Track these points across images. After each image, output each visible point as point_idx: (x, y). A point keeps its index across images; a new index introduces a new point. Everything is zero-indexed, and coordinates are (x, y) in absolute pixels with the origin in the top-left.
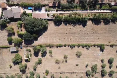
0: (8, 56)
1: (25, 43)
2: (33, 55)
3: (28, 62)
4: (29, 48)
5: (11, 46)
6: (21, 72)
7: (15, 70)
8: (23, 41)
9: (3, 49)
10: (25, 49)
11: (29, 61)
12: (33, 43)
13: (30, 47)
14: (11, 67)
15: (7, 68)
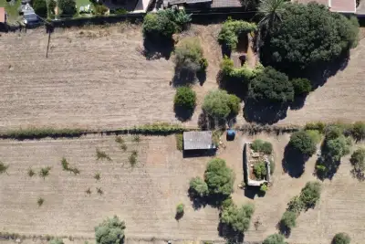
0: (171, 168)
1: (248, 117)
2: (279, 167)
3: (256, 197)
4: (263, 138)
5: (186, 125)
6: (222, 239)
7: (195, 228)
8: (242, 105)
9: (149, 137)
10: (245, 140)
11: (262, 194)
12: (284, 116)
13: (269, 131)
14: (179, 215)
15: (165, 219)
